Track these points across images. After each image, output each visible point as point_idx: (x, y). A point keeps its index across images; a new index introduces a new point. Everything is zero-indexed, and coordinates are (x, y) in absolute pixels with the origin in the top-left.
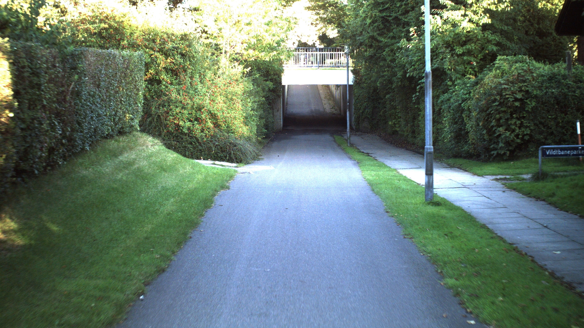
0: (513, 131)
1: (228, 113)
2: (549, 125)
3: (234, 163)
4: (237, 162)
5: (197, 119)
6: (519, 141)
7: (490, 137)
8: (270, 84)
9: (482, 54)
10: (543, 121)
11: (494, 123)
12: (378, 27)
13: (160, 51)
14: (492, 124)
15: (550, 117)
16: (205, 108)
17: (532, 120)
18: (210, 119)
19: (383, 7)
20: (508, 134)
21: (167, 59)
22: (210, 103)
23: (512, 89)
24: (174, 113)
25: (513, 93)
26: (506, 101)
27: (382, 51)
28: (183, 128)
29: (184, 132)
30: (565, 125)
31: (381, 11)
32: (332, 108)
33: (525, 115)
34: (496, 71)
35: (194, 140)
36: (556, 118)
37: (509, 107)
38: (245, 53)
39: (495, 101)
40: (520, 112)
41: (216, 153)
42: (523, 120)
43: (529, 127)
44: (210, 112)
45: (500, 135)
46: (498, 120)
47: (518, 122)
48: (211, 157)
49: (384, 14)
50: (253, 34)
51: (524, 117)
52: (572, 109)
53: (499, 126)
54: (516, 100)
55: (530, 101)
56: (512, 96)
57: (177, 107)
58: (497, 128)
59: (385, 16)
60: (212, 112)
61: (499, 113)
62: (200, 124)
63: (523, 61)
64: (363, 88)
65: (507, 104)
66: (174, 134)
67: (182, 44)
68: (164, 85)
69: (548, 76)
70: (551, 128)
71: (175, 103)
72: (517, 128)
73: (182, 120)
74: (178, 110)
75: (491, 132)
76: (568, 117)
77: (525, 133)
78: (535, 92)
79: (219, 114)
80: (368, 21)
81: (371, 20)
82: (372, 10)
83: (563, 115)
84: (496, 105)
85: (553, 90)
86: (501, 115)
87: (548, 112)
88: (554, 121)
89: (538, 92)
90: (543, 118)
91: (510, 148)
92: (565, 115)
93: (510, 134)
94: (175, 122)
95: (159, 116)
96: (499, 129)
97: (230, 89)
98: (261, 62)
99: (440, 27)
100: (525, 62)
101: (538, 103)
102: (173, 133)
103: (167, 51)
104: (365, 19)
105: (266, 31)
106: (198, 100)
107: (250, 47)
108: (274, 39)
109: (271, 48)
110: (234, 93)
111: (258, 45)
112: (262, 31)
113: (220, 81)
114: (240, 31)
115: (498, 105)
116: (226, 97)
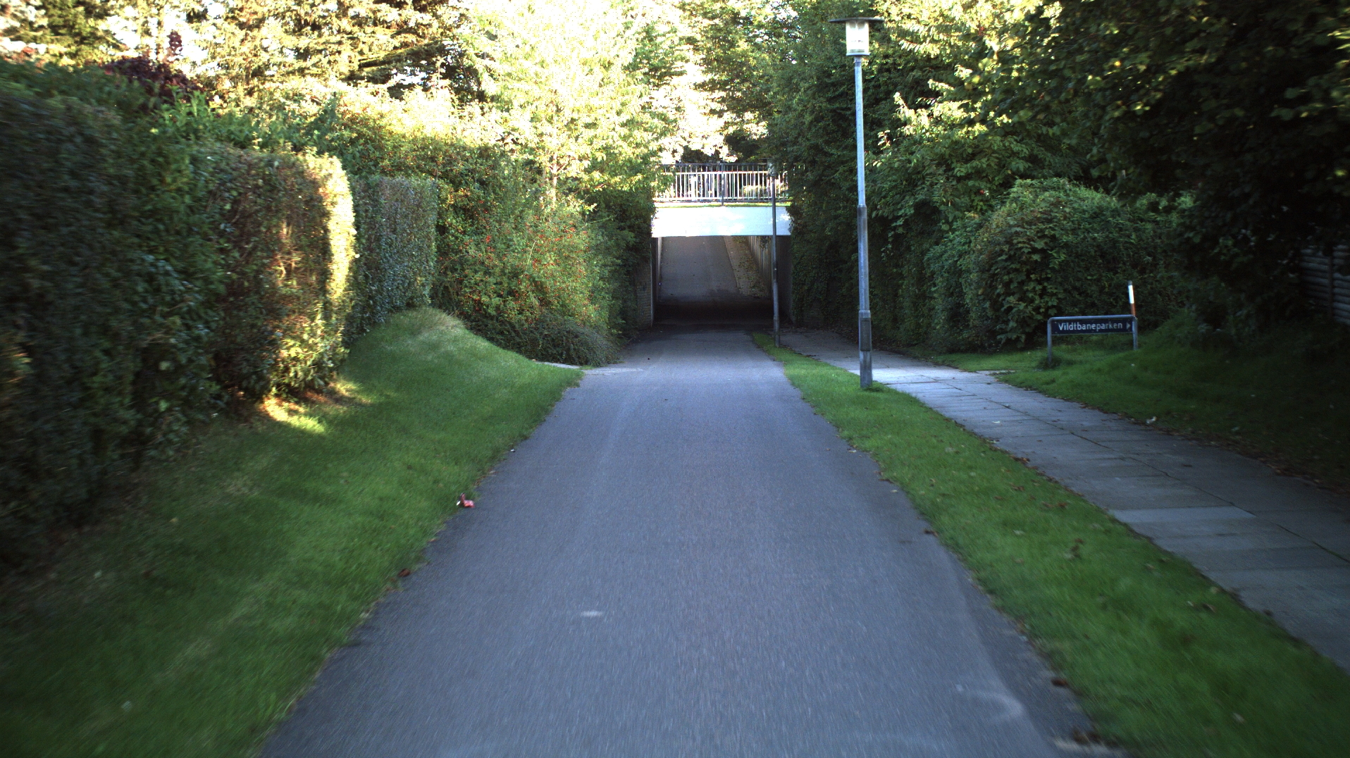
0: (1032, 301)
1: (564, 282)
2: (1089, 291)
3: (576, 364)
4: (581, 364)
5: (512, 293)
6: (1039, 317)
7: (997, 314)
8: (630, 236)
9: (1000, 177)
10: (1078, 284)
11: (1000, 289)
12: (825, 128)
13: (445, 176)
14: (998, 291)
15: (1089, 278)
16: (526, 273)
17: (1061, 284)
18: (533, 292)
19: (834, 91)
20: (1022, 305)
21: (457, 191)
22: (533, 265)
23: (1028, 233)
24: (472, 281)
25: (1030, 239)
26: (1018, 253)
27: (833, 171)
28: (488, 306)
29: (489, 314)
30: (1114, 291)
31: (830, 100)
32: (754, 287)
33: (1049, 276)
34: (1011, 203)
36: (1099, 280)
37: (1025, 263)
38: (586, 177)
39: (1002, 253)
40: (1042, 271)
41: (545, 349)
42: (1046, 284)
43: (1055, 294)
44: (534, 281)
45: (1010, 309)
46: (1007, 285)
47: (1039, 287)
48: (537, 355)
49: (837, 105)
50: (599, 143)
51: (1048, 279)
52: (1124, 264)
53: (1008, 294)
54: (1035, 251)
55: (1058, 253)
56: (1028, 244)
57: (476, 272)
58: (1006, 297)
59: (837, 108)
60: (536, 279)
61: (1009, 273)
62: (516, 300)
63: (1059, 188)
64: (808, 242)
65: (1020, 258)
66: (472, 318)
67: (481, 165)
68: (453, 236)
69: (1091, 212)
70: (1091, 297)
71: (471, 265)
72: (1037, 297)
73: (485, 294)
74: (478, 276)
75: (996, 305)
76: (1118, 278)
77: (1050, 304)
78: (1065, 239)
79: (549, 283)
80: (808, 118)
81: (813, 117)
82: (814, 98)
83: (1110, 275)
84: (1002, 260)
85: (1096, 235)
86: (1011, 276)
87: (1087, 269)
88: (1097, 285)
89: (1071, 238)
90: (1079, 279)
91: (1027, 330)
92: (1114, 275)
93: (1026, 307)
94: (474, 297)
95: (446, 288)
96: (1008, 298)
97: (566, 241)
98: (615, 194)
99: (927, 131)
100: (1063, 188)
101: (1070, 256)
102: (470, 316)
103: (456, 176)
104: (801, 115)
105: (625, 138)
106: (511, 260)
107: (595, 166)
108: (638, 151)
109: (633, 168)
110: (573, 248)
111: (608, 163)
112: (616, 137)
113: (549, 227)
114: (577, 138)
115: (1006, 260)
116: (559, 253)
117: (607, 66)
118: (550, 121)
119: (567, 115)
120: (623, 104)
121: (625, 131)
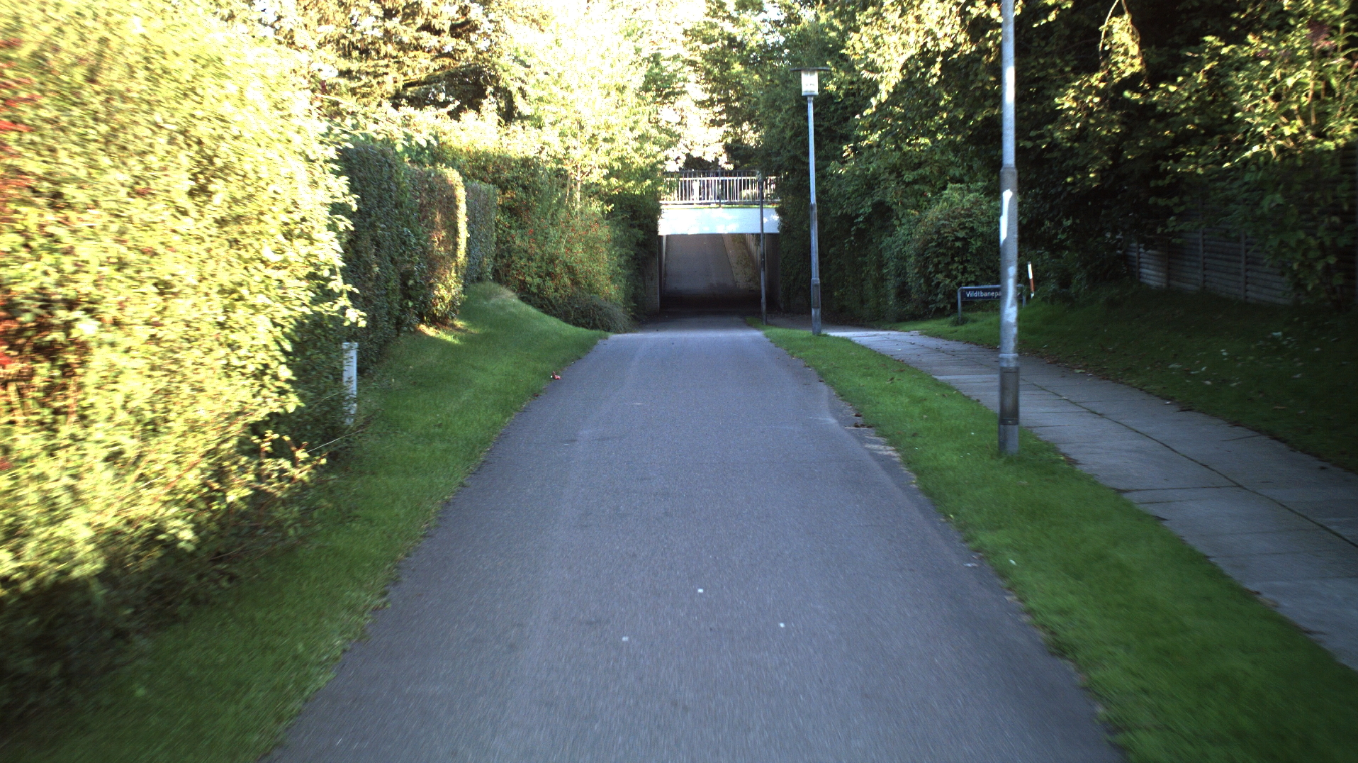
0: (956, 277)
1: (590, 266)
5: (549, 274)
7: (929, 288)
8: (640, 234)
9: (939, 181)
10: (991, 264)
11: (931, 269)
13: (494, 181)
16: (560, 259)
17: (978, 264)
18: (566, 274)
20: (948, 281)
21: (504, 194)
22: (566, 253)
23: (953, 225)
24: (518, 266)
25: (954, 230)
26: (945, 241)
28: (531, 285)
29: (533, 290)
32: (750, 281)
33: (969, 258)
34: (943, 202)
35: (547, 302)
37: (951, 248)
38: (605, 183)
39: (932, 240)
40: (963, 254)
42: (966, 265)
43: (973, 272)
44: (567, 265)
45: (939, 283)
46: (936, 265)
47: (961, 267)
50: (615, 155)
51: (968, 261)
53: (937, 272)
54: (957, 239)
55: (975, 240)
56: (953, 234)
57: (521, 258)
58: (936, 274)
60: (569, 264)
61: (937, 257)
62: (552, 280)
64: (794, 238)
65: (946, 245)
66: (522, 292)
67: (523, 173)
71: (517, 252)
72: (960, 275)
73: (529, 275)
74: (523, 262)
75: (928, 280)
78: (980, 230)
79: (578, 267)
84: (933, 246)
89: (985, 229)
90: (991, 261)
94: (520, 277)
96: (937, 276)
97: (591, 233)
98: (629, 196)
102: (520, 290)
103: (503, 182)
105: (636, 151)
106: (549, 249)
107: (612, 173)
108: (647, 161)
109: (644, 174)
110: (597, 240)
111: (623, 171)
112: (630, 150)
113: (577, 222)
114: (597, 151)
115: (936, 246)
116: (587, 244)
117: (622, 89)
118: (575, 136)
119: (589, 131)
120: (635, 122)
121: (637, 145)
